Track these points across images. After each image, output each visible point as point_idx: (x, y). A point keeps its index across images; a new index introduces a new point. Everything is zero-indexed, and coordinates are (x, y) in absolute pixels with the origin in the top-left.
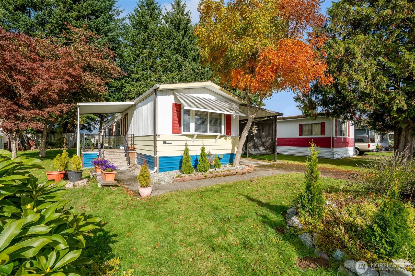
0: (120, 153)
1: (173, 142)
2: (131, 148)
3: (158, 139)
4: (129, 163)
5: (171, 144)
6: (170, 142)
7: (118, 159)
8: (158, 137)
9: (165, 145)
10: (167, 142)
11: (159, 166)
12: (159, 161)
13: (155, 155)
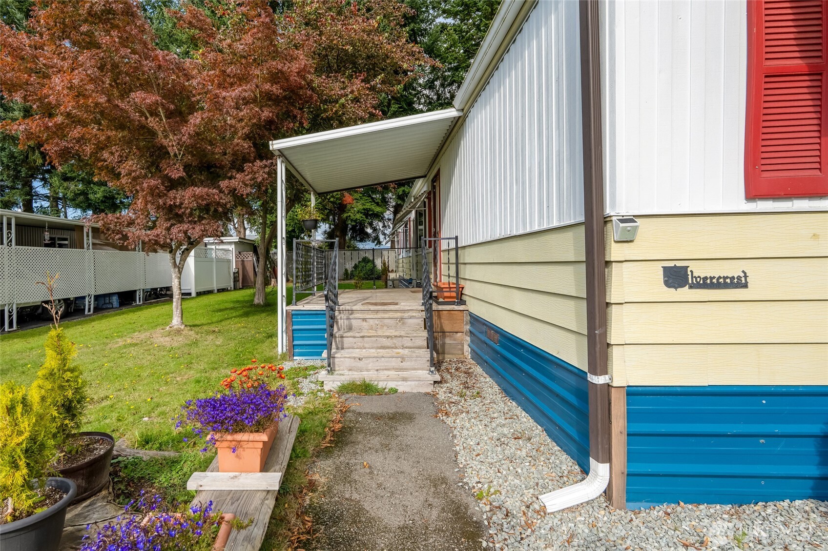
0: (406, 315)
1: (756, 273)
2: (446, 294)
3: (615, 252)
4: (437, 364)
5: (739, 283)
6: (732, 270)
7: (395, 341)
8: (613, 232)
9: (685, 293)
10: (699, 270)
11: (631, 456)
12: (631, 416)
13: (594, 371)
